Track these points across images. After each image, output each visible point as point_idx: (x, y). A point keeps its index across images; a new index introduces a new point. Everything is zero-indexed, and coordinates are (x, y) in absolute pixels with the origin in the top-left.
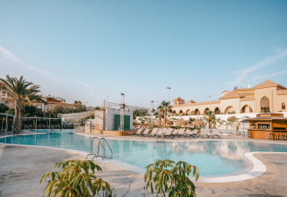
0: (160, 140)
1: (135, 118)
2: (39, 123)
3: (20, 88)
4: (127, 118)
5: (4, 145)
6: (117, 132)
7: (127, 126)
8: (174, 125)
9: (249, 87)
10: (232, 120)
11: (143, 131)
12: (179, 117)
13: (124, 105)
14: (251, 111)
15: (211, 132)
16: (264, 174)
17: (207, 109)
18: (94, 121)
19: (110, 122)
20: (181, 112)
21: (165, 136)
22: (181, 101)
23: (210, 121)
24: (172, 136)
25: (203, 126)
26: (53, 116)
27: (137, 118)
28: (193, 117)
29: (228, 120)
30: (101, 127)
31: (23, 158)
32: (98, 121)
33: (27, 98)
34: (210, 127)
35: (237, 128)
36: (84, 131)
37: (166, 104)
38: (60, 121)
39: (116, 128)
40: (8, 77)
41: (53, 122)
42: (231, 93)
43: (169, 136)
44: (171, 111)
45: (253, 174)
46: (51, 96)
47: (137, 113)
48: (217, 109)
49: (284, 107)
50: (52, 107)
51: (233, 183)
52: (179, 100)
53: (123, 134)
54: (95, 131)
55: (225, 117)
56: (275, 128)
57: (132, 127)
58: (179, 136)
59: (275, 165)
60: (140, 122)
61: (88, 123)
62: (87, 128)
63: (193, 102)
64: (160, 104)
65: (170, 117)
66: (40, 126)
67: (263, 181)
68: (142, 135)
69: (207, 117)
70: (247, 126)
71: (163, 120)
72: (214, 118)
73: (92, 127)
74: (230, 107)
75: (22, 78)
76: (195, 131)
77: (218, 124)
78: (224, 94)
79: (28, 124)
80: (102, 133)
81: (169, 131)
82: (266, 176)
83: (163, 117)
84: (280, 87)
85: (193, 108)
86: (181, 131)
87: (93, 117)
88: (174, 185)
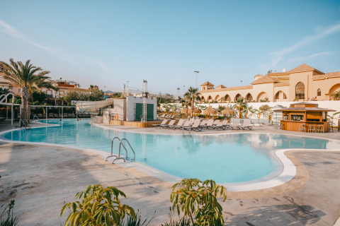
0: (186, 133)
1: (159, 105)
2: (49, 111)
3: (26, 74)
4: (150, 107)
5: (12, 142)
6: (139, 124)
7: (150, 117)
8: (202, 113)
9: (284, 71)
10: (265, 109)
11: (168, 123)
12: (207, 105)
13: (147, 93)
14: (285, 97)
15: (242, 122)
16: (294, 178)
17: (238, 95)
18: (113, 111)
19: (131, 112)
20: (210, 98)
21: (192, 129)
22: (209, 86)
23: (241, 109)
24: (200, 128)
25: (233, 114)
26: (65, 104)
27: (162, 105)
28: (222, 105)
29: (261, 109)
30: (121, 118)
31: (35, 161)
32: (118, 111)
33: (34, 85)
34: (241, 117)
35: (270, 118)
36: (102, 122)
37: (193, 91)
38: (74, 109)
39: (138, 118)
40: (11, 61)
41: (65, 111)
42: (264, 77)
43: (196, 128)
44: (198, 98)
45: (282, 179)
46: (63, 80)
47: (161, 100)
48: (249, 95)
49: (319, 94)
50: (64, 93)
51: (261, 191)
52: (208, 84)
53: (147, 126)
54: (115, 122)
55: (257, 106)
56: (308, 120)
57: (156, 116)
58: (208, 128)
59: (305, 167)
60: (164, 109)
61: (107, 112)
62: (106, 119)
63: (223, 87)
64: (187, 91)
65: (197, 105)
66: (51, 115)
67: (292, 188)
68: (167, 127)
69: (238, 105)
70: (280, 115)
71: (190, 108)
72: (245, 106)
73: (111, 117)
74: (263, 93)
75: (28, 62)
76: (225, 122)
77: (249, 113)
78: (257, 78)
79: (36, 113)
80: (122, 124)
81: (197, 122)
82: (295, 181)
83: (190, 104)
84: (316, 72)
85: (222, 94)
86: (210, 122)
87: (112, 106)
88: (201, 207)
